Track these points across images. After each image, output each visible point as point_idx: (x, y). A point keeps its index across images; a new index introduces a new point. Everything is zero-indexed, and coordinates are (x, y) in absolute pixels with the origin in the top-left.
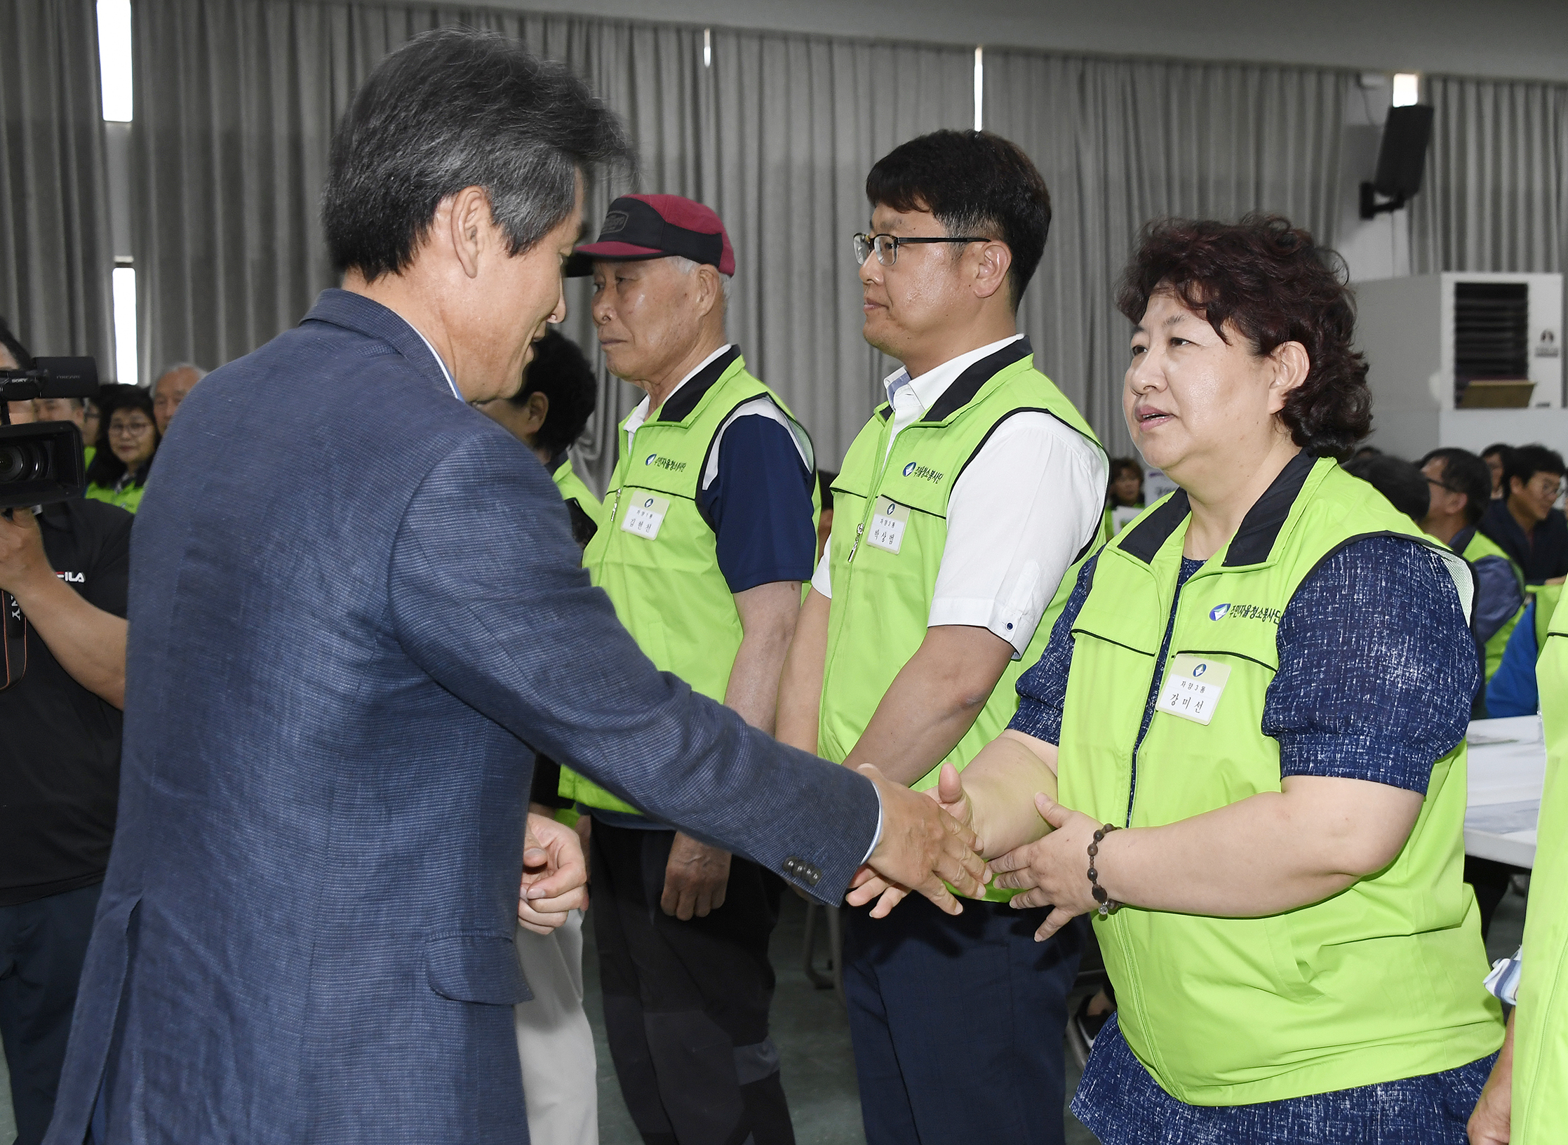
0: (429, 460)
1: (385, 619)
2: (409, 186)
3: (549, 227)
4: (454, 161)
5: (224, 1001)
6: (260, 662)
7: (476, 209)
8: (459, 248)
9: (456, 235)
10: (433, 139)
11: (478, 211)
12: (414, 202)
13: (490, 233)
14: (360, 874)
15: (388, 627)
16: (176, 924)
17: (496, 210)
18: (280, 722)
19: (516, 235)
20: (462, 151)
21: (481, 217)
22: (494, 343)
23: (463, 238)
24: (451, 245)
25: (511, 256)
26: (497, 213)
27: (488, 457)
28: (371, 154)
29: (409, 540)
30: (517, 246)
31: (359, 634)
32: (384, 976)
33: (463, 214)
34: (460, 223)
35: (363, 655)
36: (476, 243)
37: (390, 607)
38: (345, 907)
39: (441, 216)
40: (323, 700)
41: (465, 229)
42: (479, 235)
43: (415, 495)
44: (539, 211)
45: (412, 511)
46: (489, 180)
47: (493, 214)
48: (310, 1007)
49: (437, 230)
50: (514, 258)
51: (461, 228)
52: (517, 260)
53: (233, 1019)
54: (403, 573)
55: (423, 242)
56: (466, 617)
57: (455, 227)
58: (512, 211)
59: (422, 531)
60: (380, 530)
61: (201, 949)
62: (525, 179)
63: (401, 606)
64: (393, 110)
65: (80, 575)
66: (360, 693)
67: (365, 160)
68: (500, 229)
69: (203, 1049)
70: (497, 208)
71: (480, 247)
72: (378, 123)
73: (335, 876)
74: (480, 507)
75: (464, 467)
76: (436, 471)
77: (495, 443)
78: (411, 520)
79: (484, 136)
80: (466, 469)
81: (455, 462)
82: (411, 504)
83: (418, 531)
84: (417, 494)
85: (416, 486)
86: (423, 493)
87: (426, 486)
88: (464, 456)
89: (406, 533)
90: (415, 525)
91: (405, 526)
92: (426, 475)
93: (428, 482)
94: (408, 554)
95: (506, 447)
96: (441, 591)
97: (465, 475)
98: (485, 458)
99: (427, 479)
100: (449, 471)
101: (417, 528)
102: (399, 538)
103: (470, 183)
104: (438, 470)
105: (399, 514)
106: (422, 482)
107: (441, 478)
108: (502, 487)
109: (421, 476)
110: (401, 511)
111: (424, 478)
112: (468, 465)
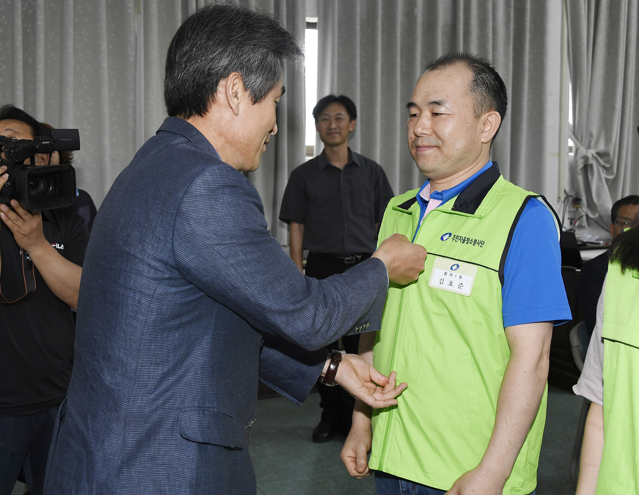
0: (191, 178)
2: (205, 75)
3: (270, 89)
4: (224, 62)
5: (85, 444)
7: (236, 83)
8: (230, 102)
9: (228, 96)
10: (214, 52)
11: (237, 84)
12: (208, 82)
13: (244, 94)
14: (151, 382)
17: (246, 83)
19: (256, 93)
20: (228, 56)
21: (239, 86)
22: (248, 145)
23: (232, 97)
24: (226, 102)
25: (254, 104)
26: (247, 84)
28: (186, 62)
29: (182, 216)
30: (257, 98)
31: (157, 265)
33: (231, 86)
34: (230, 90)
36: (238, 99)
37: (173, 250)
39: (221, 88)
41: (233, 93)
42: (239, 95)
44: (265, 81)
45: (183, 202)
46: (242, 69)
47: (244, 85)
48: (124, 445)
49: (219, 95)
50: (255, 105)
51: (231, 93)
52: (257, 106)
54: (180, 233)
55: (213, 101)
57: (228, 92)
58: (253, 82)
60: (168, 213)
62: (258, 67)
63: (178, 250)
64: (194, 41)
65: (62, 246)
67: (183, 66)
68: (248, 92)
70: (246, 82)
71: (240, 100)
72: (188, 48)
74: (216, 200)
75: (208, 180)
76: (194, 182)
77: (224, 169)
78: (183, 206)
79: (237, 48)
80: (210, 181)
81: (204, 177)
82: (183, 198)
83: (186, 212)
84: (185, 193)
85: (185, 190)
86: (188, 193)
87: (189, 189)
88: (208, 175)
89: (180, 213)
90: (185, 209)
91: (180, 209)
92: (189, 184)
93: (190, 187)
94: (182, 223)
95: (230, 172)
96: (199, 241)
97: (209, 184)
98: (219, 176)
99: (190, 186)
100: (201, 182)
101: (185, 210)
102: (178, 215)
103: (233, 71)
104: (195, 182)
105: (177, 204)
106: (188, 188)
107: (197, 185)
108: (227, 190)
109: (187, 185)
110: (178, 202)
111: (188, 186)
112: (210, 179)
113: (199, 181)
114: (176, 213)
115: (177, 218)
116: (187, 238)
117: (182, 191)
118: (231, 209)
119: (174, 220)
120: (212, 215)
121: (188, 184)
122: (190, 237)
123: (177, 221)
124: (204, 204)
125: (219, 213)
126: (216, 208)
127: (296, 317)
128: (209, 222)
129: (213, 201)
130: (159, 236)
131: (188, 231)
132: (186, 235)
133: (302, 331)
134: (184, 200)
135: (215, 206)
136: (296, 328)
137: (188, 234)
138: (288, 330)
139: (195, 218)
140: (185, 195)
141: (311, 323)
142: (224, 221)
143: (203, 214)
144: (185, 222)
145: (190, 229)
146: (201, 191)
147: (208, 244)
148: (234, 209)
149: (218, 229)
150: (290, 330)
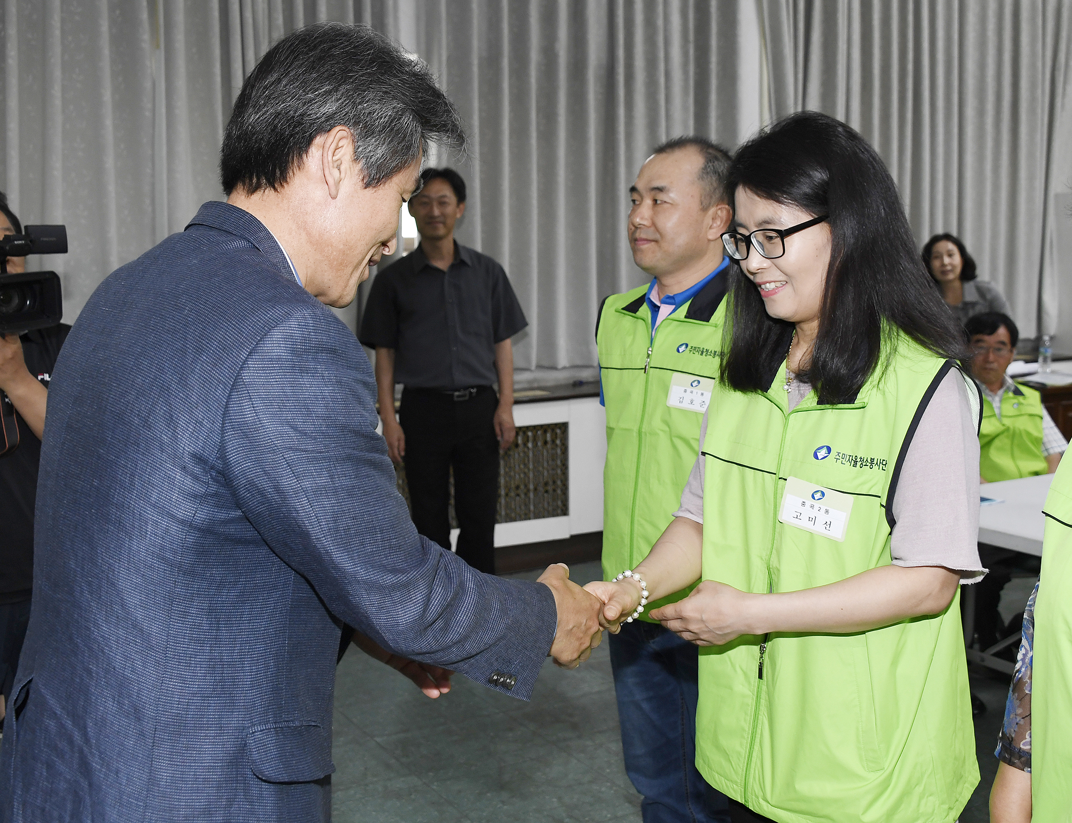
0: (265, 326)
1: (218, 458)
3: (397, 169)
4: (330, 107)
5: (85, 768)
6: (117, 487)
8: (327, 174)
11: (344, 147)
13: (352, 166)
14: (193, 673)
15: (219, 464)
16: (52, 702)
17: (358, 148)
18: (131, 539)
19: (371, 171)
20: (338, 100)
21: (346, 150)
23: (331, 165)
24: (321, 171)
25: (366, 188)
26: (359, 150)
27: (314, 329)
29: (241, 391)
30: (371, 180)
31: (197, 470)
32: (213, 763)
33: (332, 149)
34: (329, 155)
35: (200, 489)
36: (340, 172)
37: (222, 449)
38: (180, 700)
39: (314, 149)
40: (164, 523)
41: (333, 161)
42: (343, 167)
43: (250, 353)
44: (391, 155)
45: (246, 367)
46: (356, 124)
47: (355, 151)
48: (152, 781)
51: (329, 160)
52: (369, 191)
53: (90, 785)
54: (233, 419)
55: (299, 167)
56: (279, 463)
58: (371, 151)
59: (252, 384)
60: (220, 381)
61: (69, 724)
62: (384, 127)
63: (230, 448)
66: (195, 519)
68: (359, 164)
69: (69, 806)
70: (359, 146)
71: (343, 175)
73: (173, 673)
74: (303, 371)
75: (293, 334)
76: (270, 335)
77: (322, 319)
78: (245, 374)
79: (356, 89)
80: (295, 336)
81: (287, 330)
82: (247, 361)
83: (250, 384)
84: (252, 353)
85: (252, 346)
86: (257, 353)
87: (260, 347)
88: (294, 326)
89: (239, 385)
90: (248, 379)
91: (240, 379)
92: (261, 338)
93: (262, 344)
94: (240, 403)
95: (331, 324)
96: (263, 438)
97: (293, 342)
98: (313, 329)
99: (261, 341)
100: (280, 336)
101: (249, 382)
102: (234, 389)
103: (340, 124)
104: (272, 335)
105: (236, 369)
106: (257, 344)
107: (273, 341)
108: (323, 356)
109: (257, 339)
110: (238, 367)
111: (259, 341)
112: (297, 333)
113: (277, 334)
114: (233, 386)
115: (232, 394)
116: (245, 429)
117: (247, 348)
118: (326, 388)
119: (228, 397)
120: (292, 395)
121: (259, 338)
122: (249, 429)
123: (232, 398)
124: (282, 374)
125: (305, 392)
126: (301, 382)
127: (397, 599)
128: (286, 406)
129: (297, 371)
130: (202, 419)
131: (249, 417)
132: (243, 424)
133: (403, 624)
134: (248, 364)
135: (300, 380)
136: (393, 617)
137: (247, 424)
138: (380, 619)
139: (264, 396)
140: (250, 356)
141: (420, 612)
142: (310, 407)
143: (278, 392)
144: (246, 401)
145: (252, 415)
146: (279, 352)
147: (276, 446)
148: (330, 388)
149: (299, 419)
150: (383, 619)
